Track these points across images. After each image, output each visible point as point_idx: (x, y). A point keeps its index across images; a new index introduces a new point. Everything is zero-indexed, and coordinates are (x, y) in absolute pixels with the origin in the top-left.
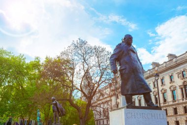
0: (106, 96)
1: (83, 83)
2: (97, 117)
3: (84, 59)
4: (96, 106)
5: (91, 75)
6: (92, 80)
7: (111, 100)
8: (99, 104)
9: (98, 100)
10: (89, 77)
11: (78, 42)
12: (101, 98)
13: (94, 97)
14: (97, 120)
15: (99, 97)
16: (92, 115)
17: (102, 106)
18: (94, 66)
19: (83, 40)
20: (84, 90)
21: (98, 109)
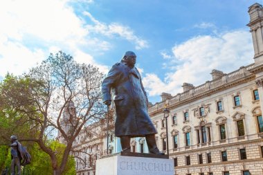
0: (95, 137)
1: (62, 117)
2: (81, 167)
3: (66, 82)
4: (80, 151)
5: (76, 105)
6: (75, 113)
7: (102, 143)
8: (84, 148)
9: (83, 142)
10: (72, 109)
11: (59, 56)
12: (88, 139)
13: (77, 138)
14: (80, 172)
15: (85, 139)
16: (73, 164)
17: (88, 151)
18: (80, 92)
19: (67, 55)
20: (63, 127)
21: (82, 155)
